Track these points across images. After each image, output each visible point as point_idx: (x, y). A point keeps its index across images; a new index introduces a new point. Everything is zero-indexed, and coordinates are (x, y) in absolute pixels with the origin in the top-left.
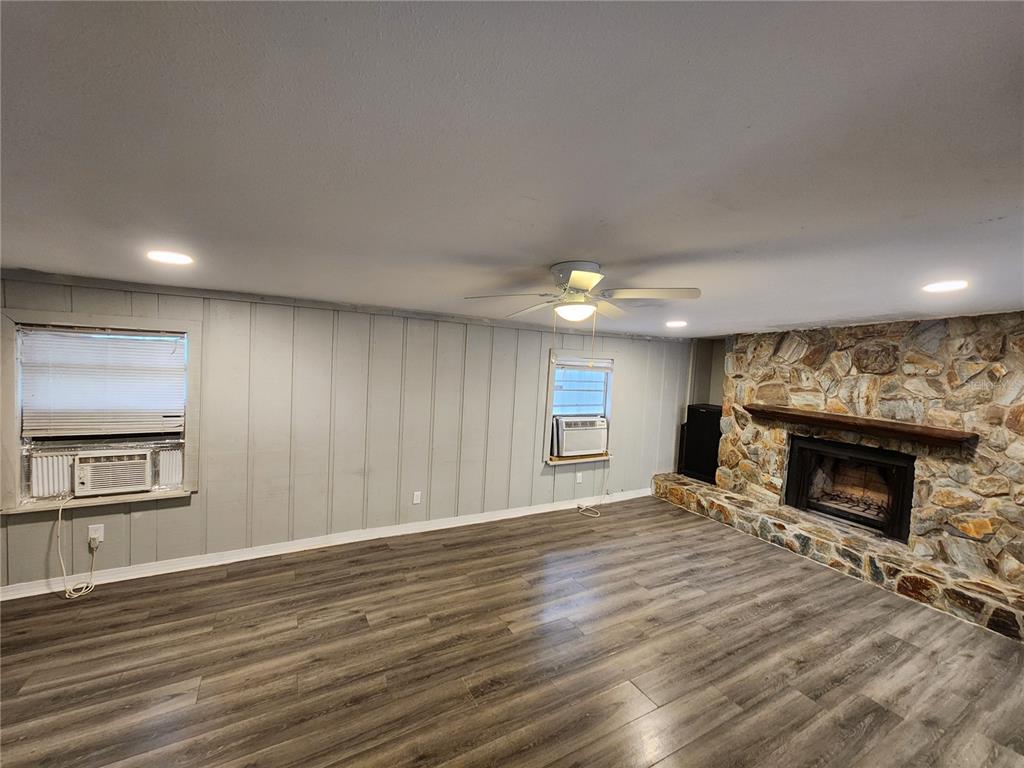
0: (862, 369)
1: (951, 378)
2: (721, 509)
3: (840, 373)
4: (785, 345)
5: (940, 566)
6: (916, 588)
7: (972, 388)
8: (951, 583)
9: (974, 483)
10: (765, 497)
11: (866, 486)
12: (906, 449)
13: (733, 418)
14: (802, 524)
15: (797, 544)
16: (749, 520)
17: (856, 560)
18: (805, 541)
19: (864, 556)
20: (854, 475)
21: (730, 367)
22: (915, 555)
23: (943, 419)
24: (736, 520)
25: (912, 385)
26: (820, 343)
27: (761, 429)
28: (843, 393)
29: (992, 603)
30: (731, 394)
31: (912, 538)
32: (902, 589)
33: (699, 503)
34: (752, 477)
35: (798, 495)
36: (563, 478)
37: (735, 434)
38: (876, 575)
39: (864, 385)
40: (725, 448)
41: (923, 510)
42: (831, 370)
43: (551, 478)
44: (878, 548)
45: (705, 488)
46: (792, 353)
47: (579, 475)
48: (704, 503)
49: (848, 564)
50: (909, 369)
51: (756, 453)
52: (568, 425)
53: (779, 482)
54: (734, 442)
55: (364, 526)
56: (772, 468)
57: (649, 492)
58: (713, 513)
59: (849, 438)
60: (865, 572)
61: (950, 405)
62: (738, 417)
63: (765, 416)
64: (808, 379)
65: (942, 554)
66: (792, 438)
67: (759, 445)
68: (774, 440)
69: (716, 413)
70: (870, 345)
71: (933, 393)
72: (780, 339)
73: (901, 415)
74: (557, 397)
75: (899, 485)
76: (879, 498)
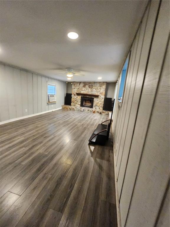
0: (89, 88)
1: (97, 89)
2: (73, 108)
3: (87, 88)
4: (81, 84)
5: (96, 110)
6: (94, 112)
7: (99, 90)
8: (97, 111)
9: (98, 100)
10: (78, 106)
11: (89, 103)
12: (93, 97)
13: (73, 95)
14: (83, 108)
15: (83, 111)
16: (77, 109)
17: (89, 111)
18: (84, 110)
19: (90, 110)
20: (87, 102)
21: (73, 87)
22: (94, 109)
23: (96, 94)
24: (75, 109)
25: (94, 90)
26: (85, 84)
27: (78, 96)
28: (87, 91)
29: (100, 112)
30: (73, 91)
31: (93, 107)
32: (93, 113)
33: (70, 108)
34: (76, 103)
35: (82, 105)
36: (50, 106)
37: (74, 98)
38: (91, 112)
39: (90, 90)
40: (72, 100)
41: (94, 104)
42: (86, 88)
43: (48, 106)
44: (91, 109)
45: (70, 106)
46: (82, 85)
47: (52, 105)
48: (71, 108)
49: (88, 111)
50: (94, 88)
51: (77, 100)
52: (51, 96)
53: (80, 104)
54: (74, 99)
56: (79, 102)
57: (61, 108)
58: (72, 109)
59: (88, 97)
60: (90, 112)
61: (97, 92)
62: (74, 95)
63: (78, 94)
64: (83, 89)
65: (96, 109)
66: (81, 97)
67: (77, 99)
68: (79, 98)
69: (71, 94)
70: (90, 84)
71: (96, 91)
72: (80, 83)
73: (93, 93)
74: (49, 91)
75: (92, 101)
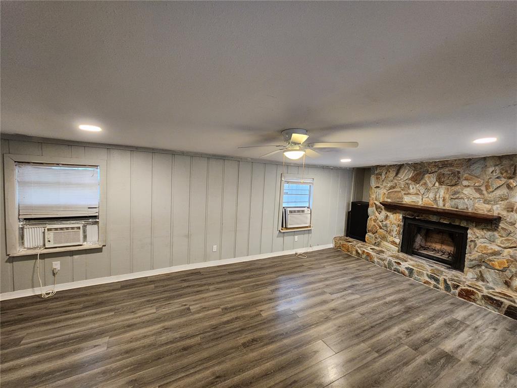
0: (441, 183)
1: (487, 188)
2: (368, 255)
3: (430, 185)
4: (401, 171)
5: (480, 283)
6: (468, 295)
7: (499, 193)
8: (485, 292)
9: (498, 241)
10: (391, 248)
11: (442, 243)
12: (463, 224)
13: (374, 208)
14: (409, 262)
15: (407, 272)
16: (383, 260)
17: (437, 280)
18: (411, 271)
19: (441, 278)
20: (437, 237)
21: (373, 182)
22: (468, 278)
23: (483, 209)
24: (376, 260)
25: (467, 191)
26: (420, 170)
27: (389, 214)
28: (431, 195)
29: (507, 303)
30: (373, 196)
31: (466, 269)
32: (460, 295)
33: (357, 251)
34: (384, 238)
35: (407, 247)
36: (288, 239)
37: (375, 216)
38: (447, 288)
39: (442, 191)
40: (370, 223)
41: (472, 255)
42: (425, 184)
43: (282, 239)
44: (449, 274)
45: (360, 244)
46: (406, 175)
47: (296, 237)
48: (360, 251)
49: (433, 282)
50: (465, 183)
51: (386, 226)
52: (291, 212)
53: (398, 241)
54: (375, 221)
55: (188, 262)
56: (394, 233)
57: (331, 246)
58: (364, 256)
59: (434, 219)
60: (442, 286)
61: (486, 202)
62: (377, 208)
63: (391, 207)
64: (413, 188)
65: (481, 278)
66: (404, 218)
67: (388, 222)
68: (396, 219)
69: (367, 206)
70: (446, 171)
71: (478, 195)
72: (399, 168)
73: (461, 207)
74: (285, 198)
75: (459, 242)
76: (449, 249)
